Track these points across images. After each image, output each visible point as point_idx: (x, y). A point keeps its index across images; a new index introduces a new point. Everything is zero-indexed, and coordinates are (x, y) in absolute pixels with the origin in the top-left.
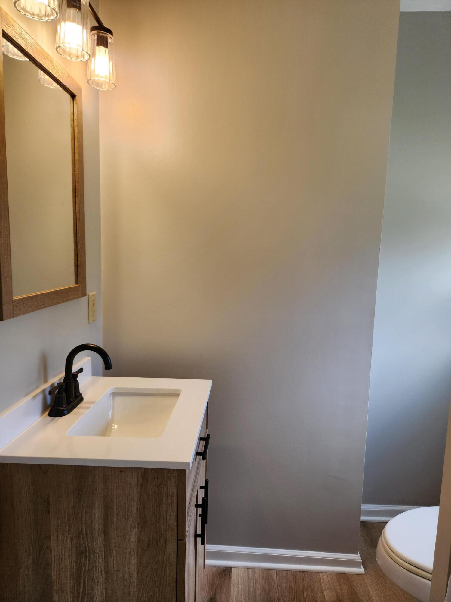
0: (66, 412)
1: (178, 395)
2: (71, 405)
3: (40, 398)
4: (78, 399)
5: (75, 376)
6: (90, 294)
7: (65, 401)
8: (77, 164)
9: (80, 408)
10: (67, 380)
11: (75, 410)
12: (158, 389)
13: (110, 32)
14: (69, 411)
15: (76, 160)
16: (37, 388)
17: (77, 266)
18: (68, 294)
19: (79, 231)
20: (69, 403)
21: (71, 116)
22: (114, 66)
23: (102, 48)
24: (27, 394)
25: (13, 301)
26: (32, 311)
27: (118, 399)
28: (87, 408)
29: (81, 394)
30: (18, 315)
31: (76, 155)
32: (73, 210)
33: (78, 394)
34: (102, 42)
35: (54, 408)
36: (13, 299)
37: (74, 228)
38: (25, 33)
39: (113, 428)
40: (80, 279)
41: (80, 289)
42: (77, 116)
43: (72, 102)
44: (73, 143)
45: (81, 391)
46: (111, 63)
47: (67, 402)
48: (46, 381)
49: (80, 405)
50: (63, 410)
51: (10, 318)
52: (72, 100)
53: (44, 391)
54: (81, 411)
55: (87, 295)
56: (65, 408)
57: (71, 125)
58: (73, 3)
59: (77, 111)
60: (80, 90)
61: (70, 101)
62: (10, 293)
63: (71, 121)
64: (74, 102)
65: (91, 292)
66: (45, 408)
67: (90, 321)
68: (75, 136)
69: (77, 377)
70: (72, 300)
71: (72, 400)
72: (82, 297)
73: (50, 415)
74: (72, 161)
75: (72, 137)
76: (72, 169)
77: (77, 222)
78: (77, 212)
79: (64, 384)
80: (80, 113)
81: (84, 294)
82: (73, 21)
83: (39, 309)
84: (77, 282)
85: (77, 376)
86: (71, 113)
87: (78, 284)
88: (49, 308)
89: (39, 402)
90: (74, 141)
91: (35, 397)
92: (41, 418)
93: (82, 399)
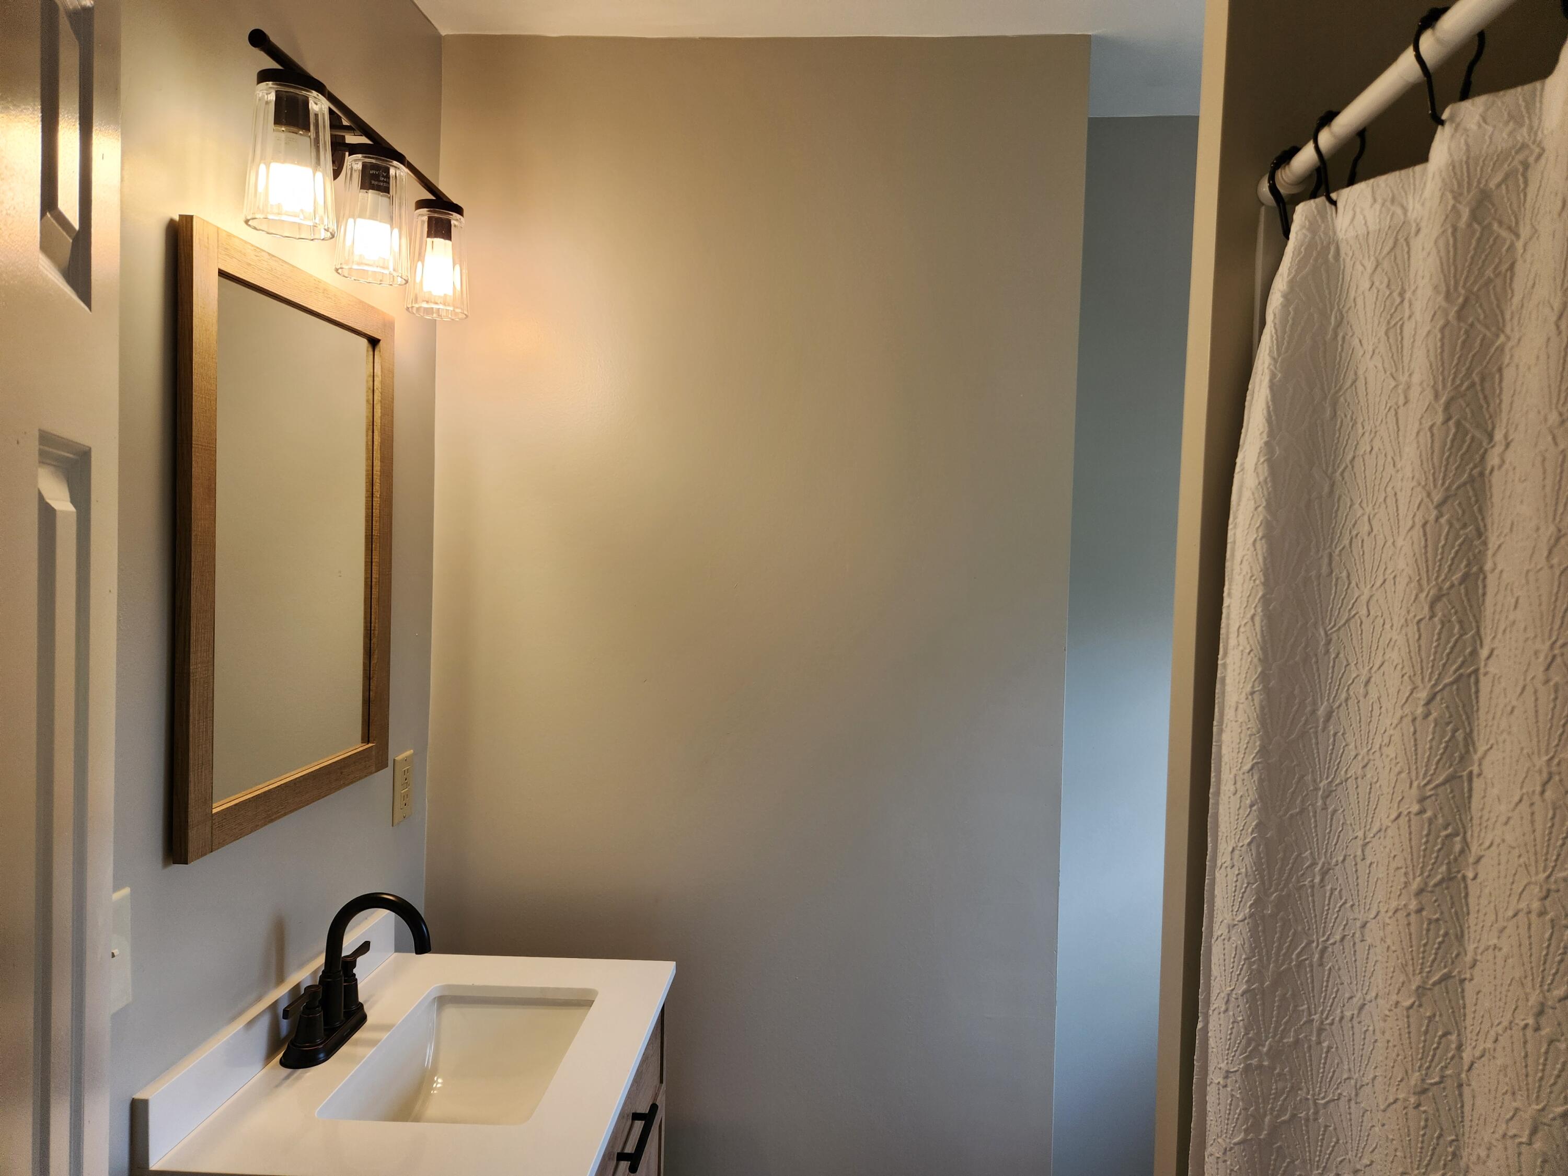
0: (322, 1055)
1: (588, 1004)
2: (336, 1036)
3: (265, 1023)
4: (353, 1021)
5: (350, 963)
6: (398, 758)
7: (321, 1025)
8: (378, 481)
9: (356, 1043)
10: (329, 977)
11: (344, 1049)
12: (543, 990)
13: (458, 210)
14: (329, 1053)
15: (375, 472)
16: (259, 999)
17: (369, 703)
18: (342, 773)
19: (377, 625)
20: (330, 1030)
21: (367, 382)
22: (464, 271)
23: (439, 242)
24: (234, 1018)
25: (212, 815)
26: (256, 828)
27: (452, 1013)
28: (372, 1043)
29: (361, 1006)
30: (222, 844)
31: (377, 463)
32: (366, 578)
33: (354, 1008)
34: (440, 229)
35: (295, 1046)
36: (214, 811)
37: (365, 618)
38: (269, 257)
39: (434, 1085)
40: (373, 731)
41: (374, 753)
42: (382, 382)
43: (371, 353)
44: (370, 437)
45: (361, 1000)
46: (458, 267)
47: (325, 1030)
48: (280, 979)
49: (357, 1035)
50: (317, 1052)
51: (203, 855)
52: (370, 349)
53: (274, 1005)
54: (360, 1050)
55: (390, 763)
56: (321, 1046)
57: (368, 401)
58: (373, 182)
59: (382, 371)
60: (389, 326)
61: (368, 351)
62: (208, 800)
63: (367, 392)
64: (376, 353)
65: (400, 753)
66: (274, 1045)
67: (396, 821)
68: (375, 424)
69: (355, 967)
70: (352, 783)
71: (338, 1024)
72: (376, 772)
73: (284, 1063)
74: (367, 475)
75: (368, 425)
76: (367, 491)
77: (373, 606)
78: (373, 583)
79: (321, 990)
80: (389, 373)
81: (382, 763)
82: (373, 217)
83: (272, 821)
84: (366, 738)
85: (354, 965)
86: (369, 376)
87: (368, 742)
88: (296, 812)
89: (261, 1034)
90: (373, 432)
91: (251, 1024)
92: (264, 1071)
93: (364, 1018)
